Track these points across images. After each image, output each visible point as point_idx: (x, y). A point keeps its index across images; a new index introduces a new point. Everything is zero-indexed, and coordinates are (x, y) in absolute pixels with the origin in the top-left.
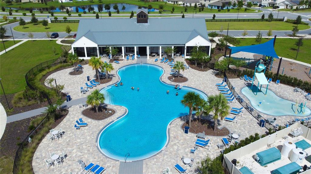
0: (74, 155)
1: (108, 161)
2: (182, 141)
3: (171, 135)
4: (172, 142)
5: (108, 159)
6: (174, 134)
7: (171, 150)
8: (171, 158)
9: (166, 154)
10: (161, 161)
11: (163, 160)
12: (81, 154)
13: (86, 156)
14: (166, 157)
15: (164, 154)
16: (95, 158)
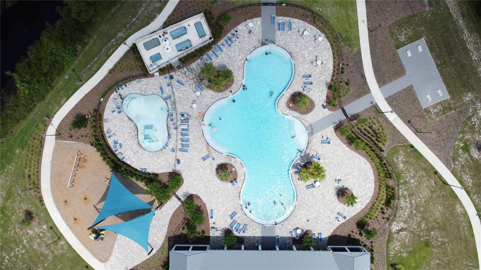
0: (306, 51)
1: (283, 45)
2: (235, 64)
3: (242, 71)
4: (242, 63)
5: (283, 47)
6: (240, 72)
7: (243, 55)
8: (244, 48)
9: (247, 51)
10: (251, 45)
11: (249, 45)
12: (302, 52)
13: (298, 50)
14: (247, 48)
15: (248, 51)
16: (292, 48)
